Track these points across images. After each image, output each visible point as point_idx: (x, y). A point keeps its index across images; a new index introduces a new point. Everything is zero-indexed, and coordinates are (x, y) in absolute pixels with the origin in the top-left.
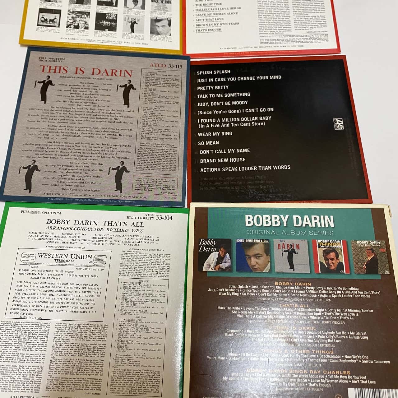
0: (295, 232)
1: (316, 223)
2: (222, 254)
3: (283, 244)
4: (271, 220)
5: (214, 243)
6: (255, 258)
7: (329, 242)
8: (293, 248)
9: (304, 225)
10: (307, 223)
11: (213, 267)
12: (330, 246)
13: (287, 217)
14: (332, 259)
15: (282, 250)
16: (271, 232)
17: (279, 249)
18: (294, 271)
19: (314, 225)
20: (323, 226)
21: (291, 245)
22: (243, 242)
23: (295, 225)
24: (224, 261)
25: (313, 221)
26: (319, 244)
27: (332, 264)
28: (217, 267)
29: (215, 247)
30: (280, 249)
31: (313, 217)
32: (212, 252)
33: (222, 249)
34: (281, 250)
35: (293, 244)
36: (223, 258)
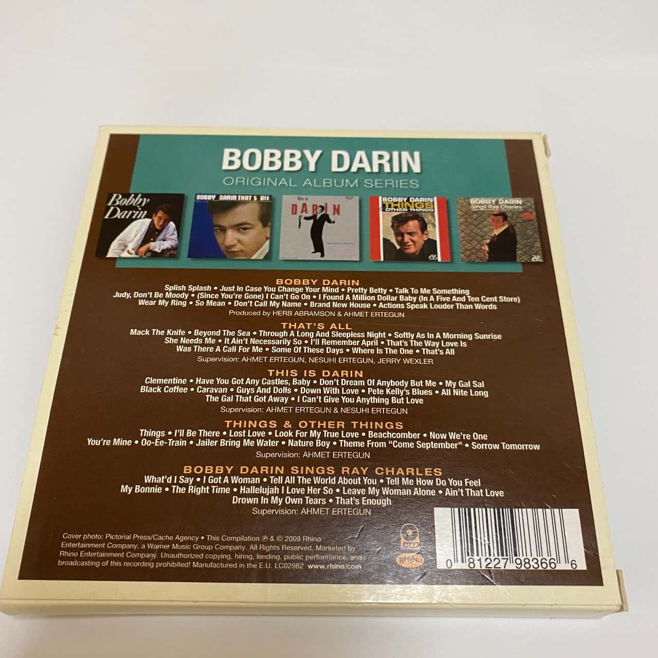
0: (333, 183)
1: (381, 166)
2: (159, 222)
3: (304, 205)
4: (282, 159)
5: (142, 202)
6: (236, 231)
7: (408, 200)
8: (326, 211)
9: (354, 169)
10: (361, 166)
11: (133, 249)
12: (408, 208)
13: (318, 153)
14: (411, 234)
15: (300, 217)
16: (278, 183)
17: (293, 214)
18: (323, 255)
19: (376, 169)
20: (396, 170)
21: (320, 206)
22: (211, 201)
23: (335, 168)
24: (161, 237)
25: (376, 162)
26: (384, 206)
27: (411, 243)
28: (143, 249)
29: (143, 209)
30: (296, 213)
31: (375, 154)
32: (136, 219)
33: (160, 214)
34: (297, 216)
35: (326, 204)
36: (160, 232)
